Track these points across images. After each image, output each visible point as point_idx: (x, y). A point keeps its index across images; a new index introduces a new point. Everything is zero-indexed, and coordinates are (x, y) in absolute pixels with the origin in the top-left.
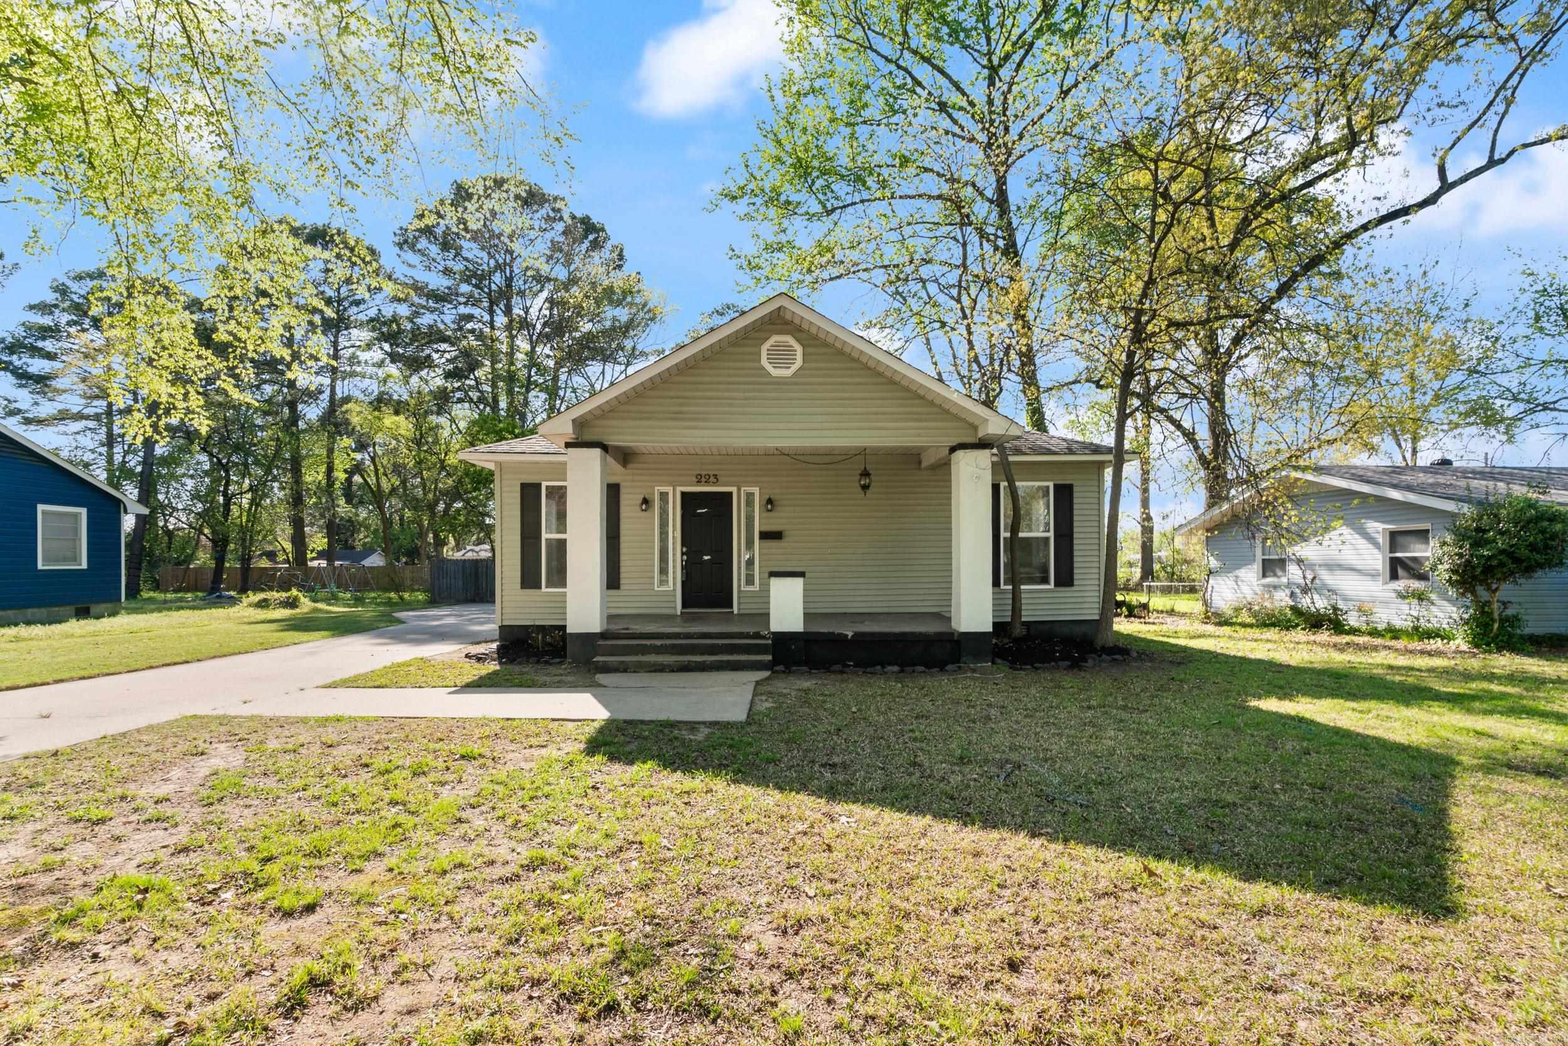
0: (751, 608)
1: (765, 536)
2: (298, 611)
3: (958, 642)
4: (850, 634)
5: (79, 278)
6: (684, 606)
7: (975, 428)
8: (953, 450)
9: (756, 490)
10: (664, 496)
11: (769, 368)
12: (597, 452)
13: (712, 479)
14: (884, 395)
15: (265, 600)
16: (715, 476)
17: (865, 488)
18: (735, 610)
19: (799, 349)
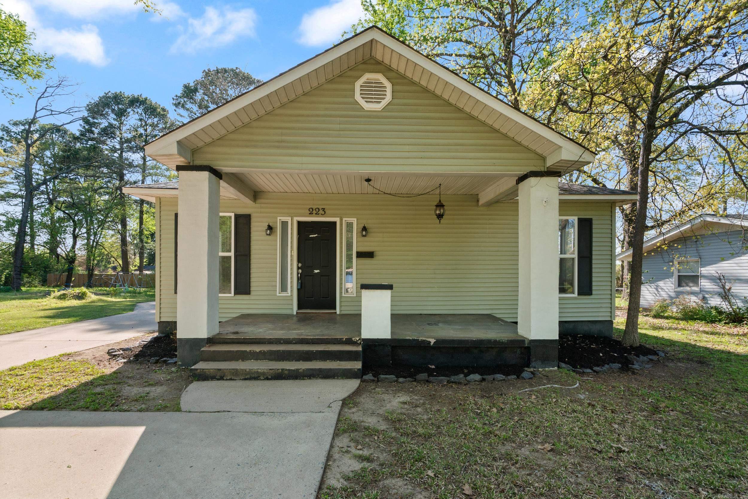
0: (349, 310)
1: (361, 255)
2: (84, 301)
3: (528, 348)
4: (433, 341)
5: (15, 124)
6: (300, 307)
7: (544, 159)
8: (522, 179)
9: (354, 221)
10: (284, 224)
11: (362, 102)
12: (205, 175)
13: (321, 212)
14: (465, 128)
15: (64, 294)
16: (324, 209)
17: (440, 216)
18: (338, 311)
19: (389, 86)
